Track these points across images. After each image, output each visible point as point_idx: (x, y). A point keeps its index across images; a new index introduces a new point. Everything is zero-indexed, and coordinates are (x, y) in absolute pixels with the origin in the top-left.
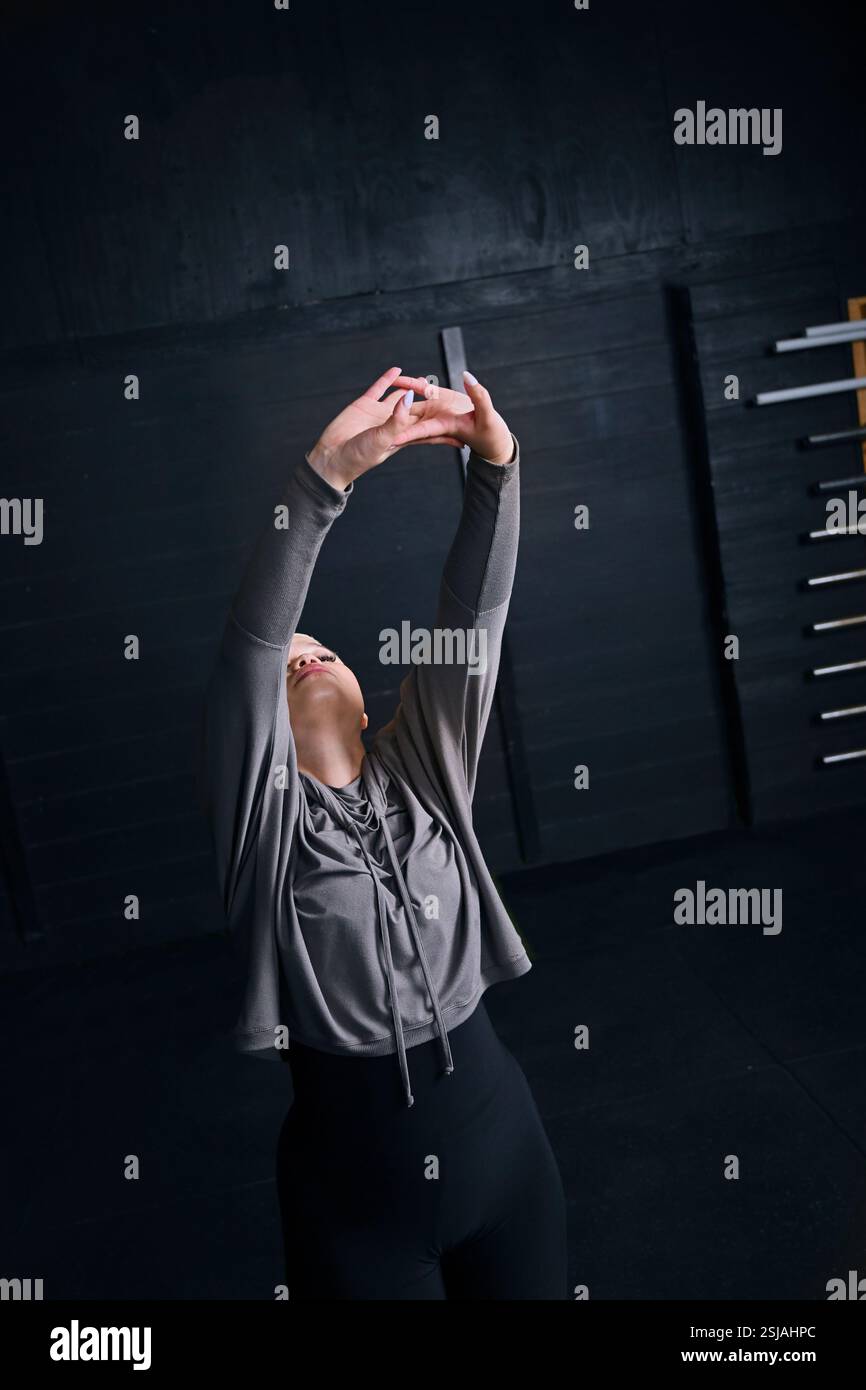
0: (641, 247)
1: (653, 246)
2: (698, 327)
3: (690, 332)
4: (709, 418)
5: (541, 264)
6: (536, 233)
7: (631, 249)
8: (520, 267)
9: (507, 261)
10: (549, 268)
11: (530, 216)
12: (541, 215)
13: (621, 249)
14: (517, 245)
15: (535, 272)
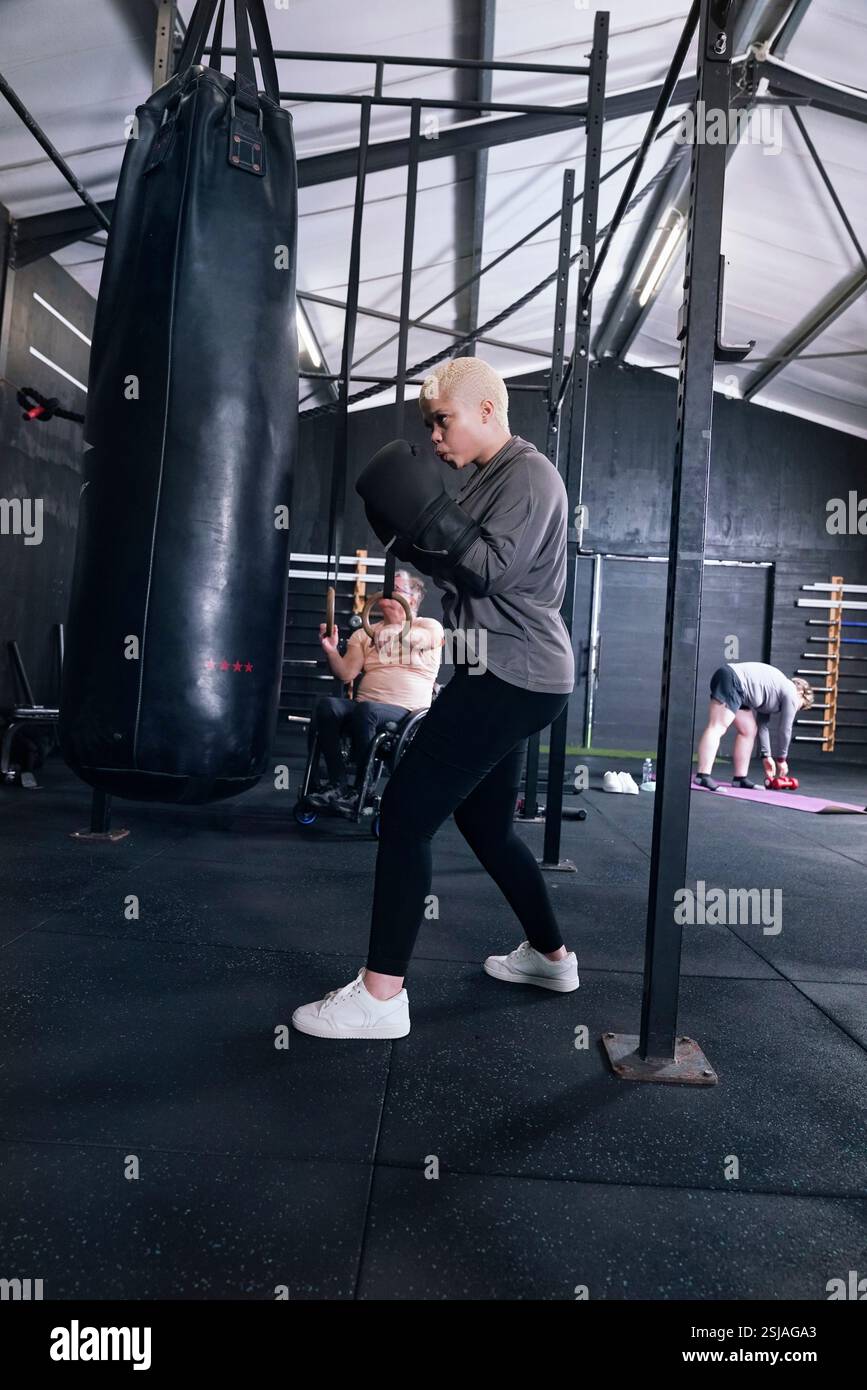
0: (762, 545)
1: (766, 546)
2: (776, 575)
3: (774, 577)
4: (775, 607)
5: (726, 544)
6: (726, 534)
7: (758, 545)
8: (719, 544)
9: (714, 541)
10: (728, 546)
11: (725, 528)
12: (729, 528)
13: (754, 545)
14: (719, 536)
15: (724, 546)
